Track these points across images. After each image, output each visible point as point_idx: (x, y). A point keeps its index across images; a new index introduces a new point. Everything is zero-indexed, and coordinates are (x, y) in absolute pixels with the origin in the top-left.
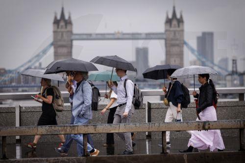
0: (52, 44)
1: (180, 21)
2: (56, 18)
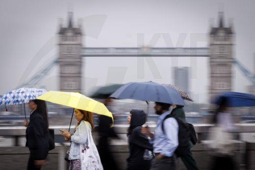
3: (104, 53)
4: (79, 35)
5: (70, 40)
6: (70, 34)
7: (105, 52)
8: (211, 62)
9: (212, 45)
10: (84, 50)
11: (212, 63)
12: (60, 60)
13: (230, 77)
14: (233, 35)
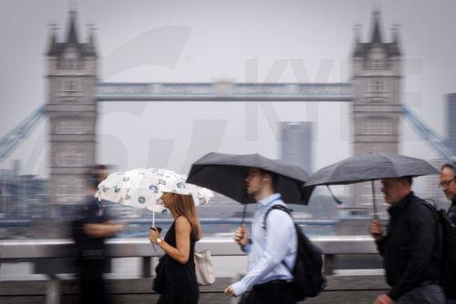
0: (44, 112)
1: (393, 51)
2: (53, 39)
3: (140, 94)
4: (91, 58)
5: (71, 67)
6: (71, 55)
7: (143, 93)
8: (355, 112)
9: (356, 77)
10: (102, 89)
11: (357, 115)
12: (51, 108)
13: (396, 142)
14: (401, 58)
